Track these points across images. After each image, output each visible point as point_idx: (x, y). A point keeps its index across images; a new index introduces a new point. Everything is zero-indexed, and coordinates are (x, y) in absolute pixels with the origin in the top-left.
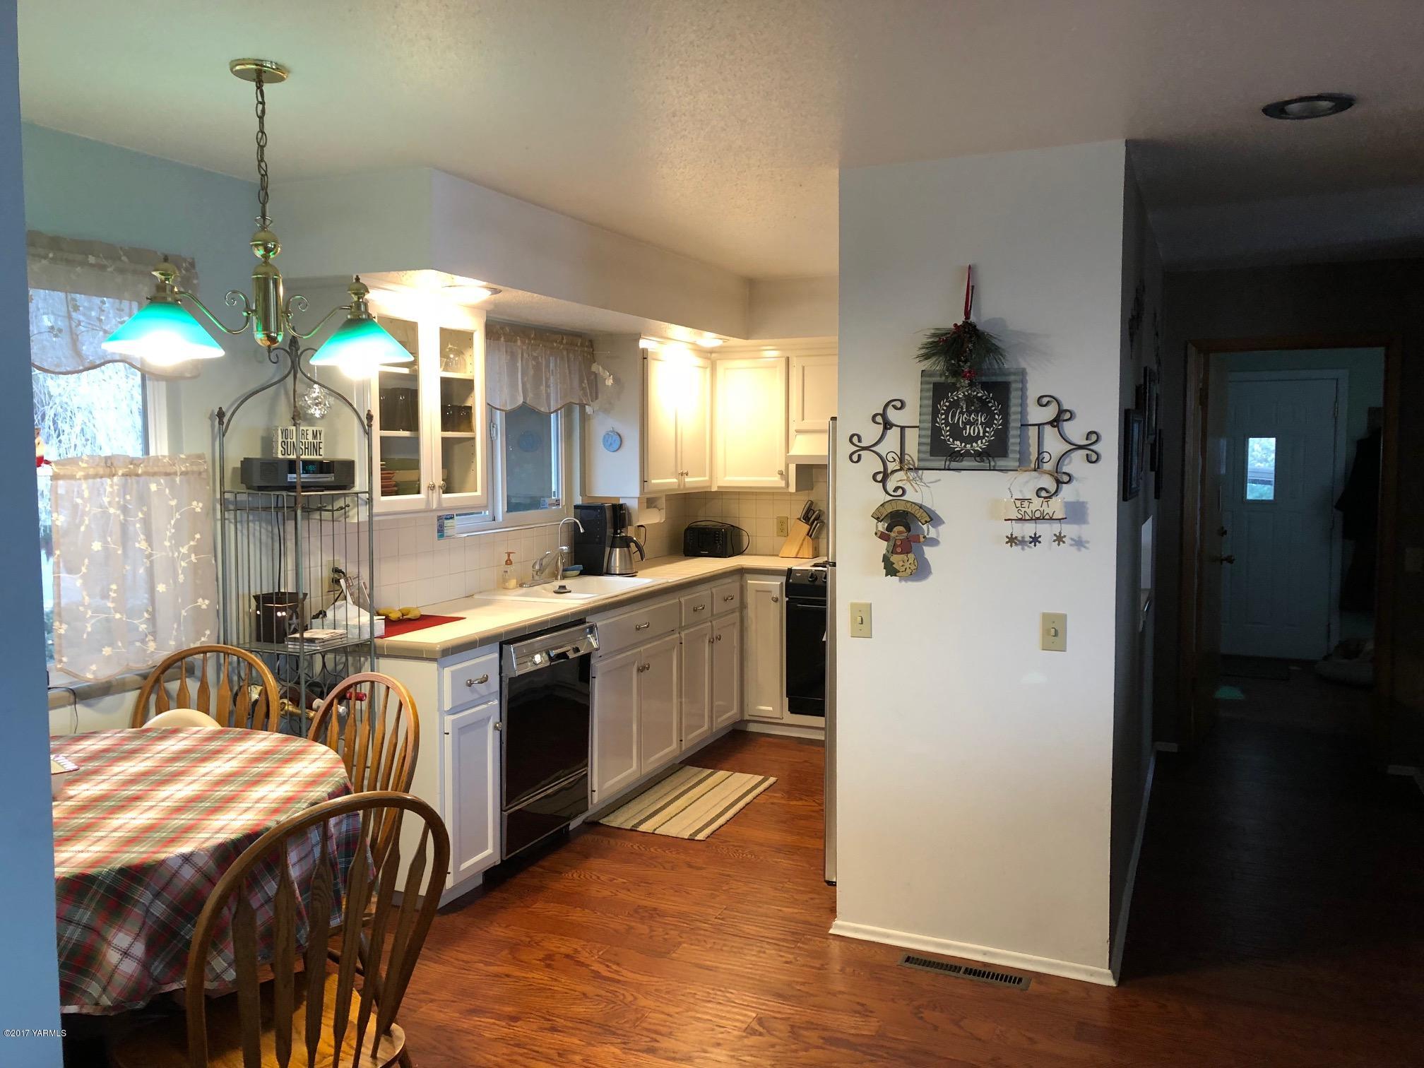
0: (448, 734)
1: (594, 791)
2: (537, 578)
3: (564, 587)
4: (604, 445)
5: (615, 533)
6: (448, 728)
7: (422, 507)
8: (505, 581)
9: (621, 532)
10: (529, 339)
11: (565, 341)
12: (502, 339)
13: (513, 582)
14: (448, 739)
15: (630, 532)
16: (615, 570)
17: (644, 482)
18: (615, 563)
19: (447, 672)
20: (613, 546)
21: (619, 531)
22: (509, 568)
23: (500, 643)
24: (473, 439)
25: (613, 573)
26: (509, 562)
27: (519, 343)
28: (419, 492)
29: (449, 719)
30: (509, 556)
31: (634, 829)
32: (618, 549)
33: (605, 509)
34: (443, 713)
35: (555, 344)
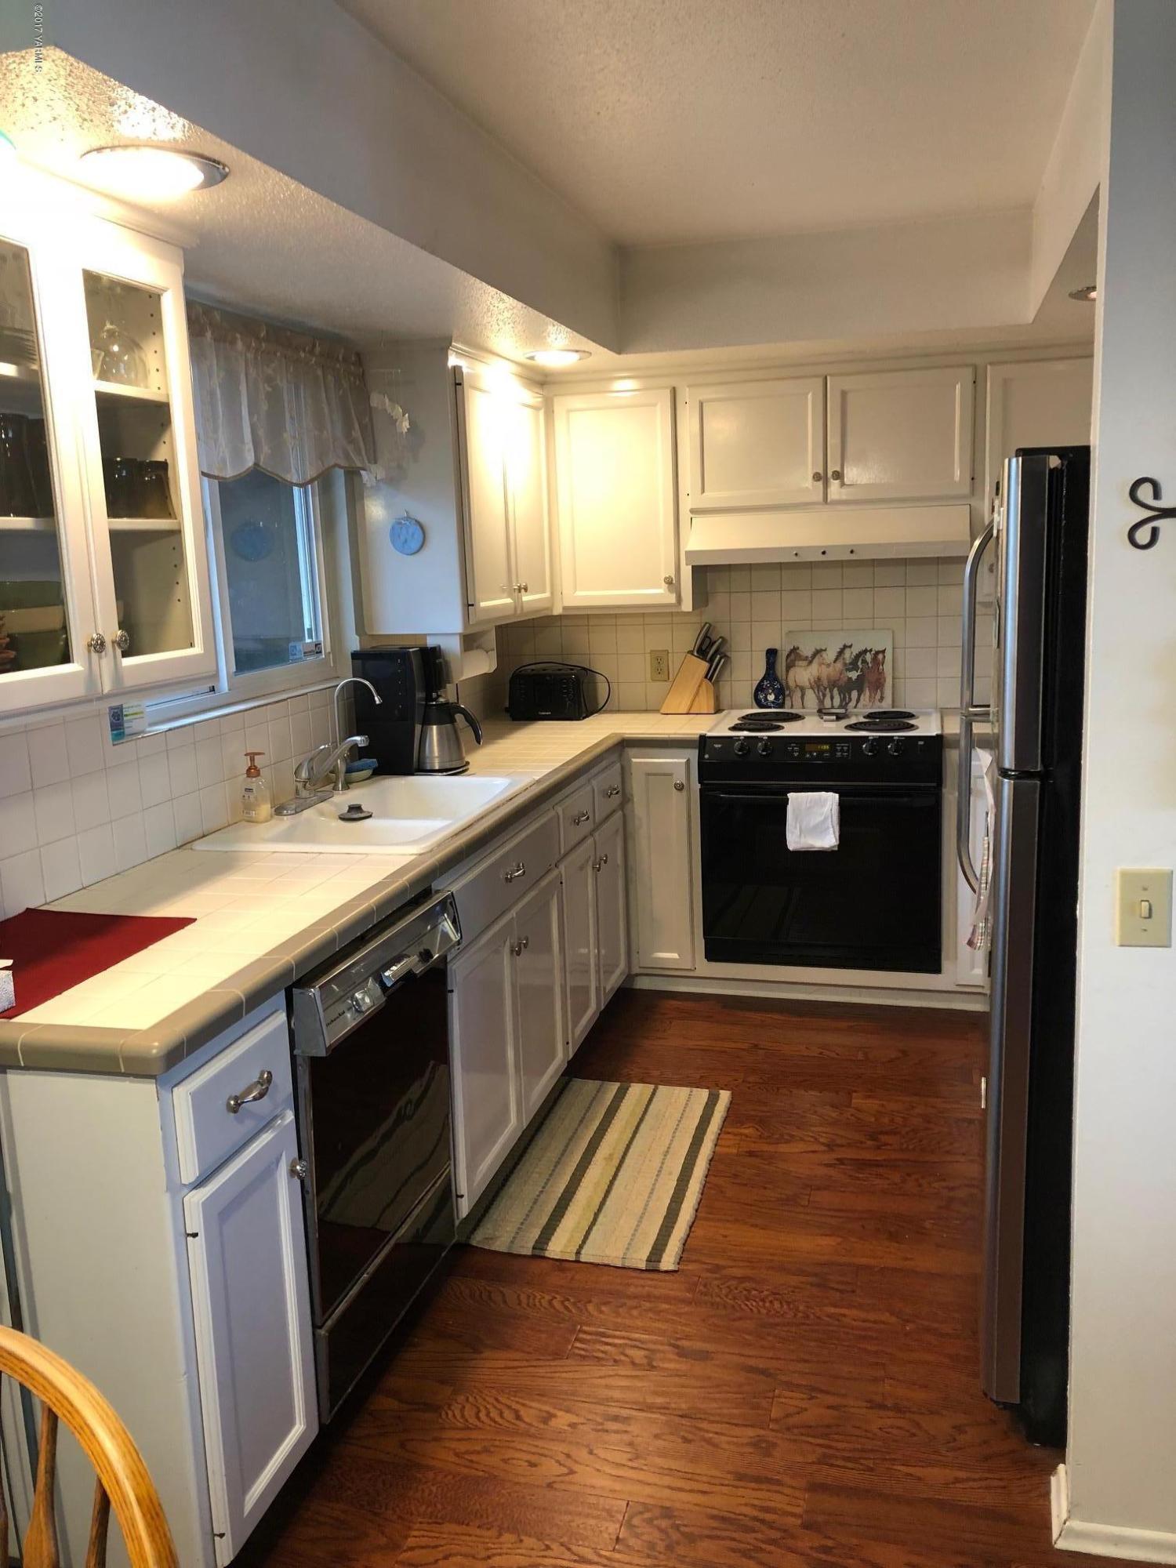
0: (195, 1235)
1: (462, 1196)
2: (304, 793)
3: (355, 808)
4: (393, 542)
5: (429, 698)
6: (195, 1223)
7: (80, 691)
8: (248, 807)
9: (439, 696)
10: (257, 338)
11: (318, 349)
12: (209, 334)
13: (265, 809)
14: (198, 1249)
15: (448, 695)
16: (432, 763)
17: (468, 605)
18: (431, 751)
19: (182, 1096)
20: (426, 722)
21: (434, 695)
22: (254, 783)
23: (286, 990)
24: (176, 534)
25: (428, 768)
26: (253, 771)
27: (240, 345)
28: (66, 658)
29: (196, 1199)
30: (252, 760)
31: (537, 1252)
32: (435, 727)
33: (409, 658)
34: (176, 1189)
35: (302, 355)
